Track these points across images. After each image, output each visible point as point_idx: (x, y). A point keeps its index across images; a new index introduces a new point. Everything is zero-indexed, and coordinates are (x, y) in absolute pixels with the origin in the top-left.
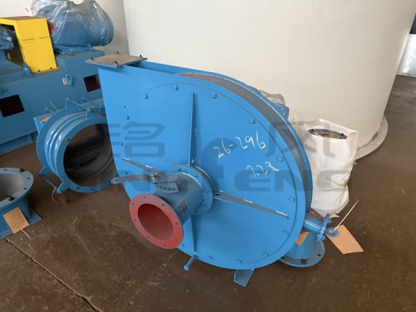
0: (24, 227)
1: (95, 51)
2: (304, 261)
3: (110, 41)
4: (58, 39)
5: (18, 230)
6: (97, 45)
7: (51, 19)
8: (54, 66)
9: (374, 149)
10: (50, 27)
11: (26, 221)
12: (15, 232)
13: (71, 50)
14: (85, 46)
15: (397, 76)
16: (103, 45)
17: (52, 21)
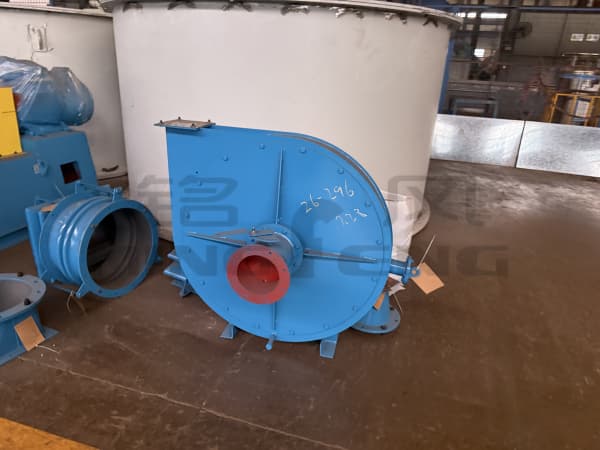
0: (39, 342)
1: (70, 131)
2: (383, 328)
3: (89, 119)
4: (25, 115)
5: (32, 347)
6: (72, 125)
7: (17, 88)
8: (19, 150)
9: (421, 228)
10: (17, 98)
11: (41, 335)
12: (28, 349)
13: (42, 129)
14: (58, 124)
15: (432, 160)
16: (79, 124)
17: (18, 91)
